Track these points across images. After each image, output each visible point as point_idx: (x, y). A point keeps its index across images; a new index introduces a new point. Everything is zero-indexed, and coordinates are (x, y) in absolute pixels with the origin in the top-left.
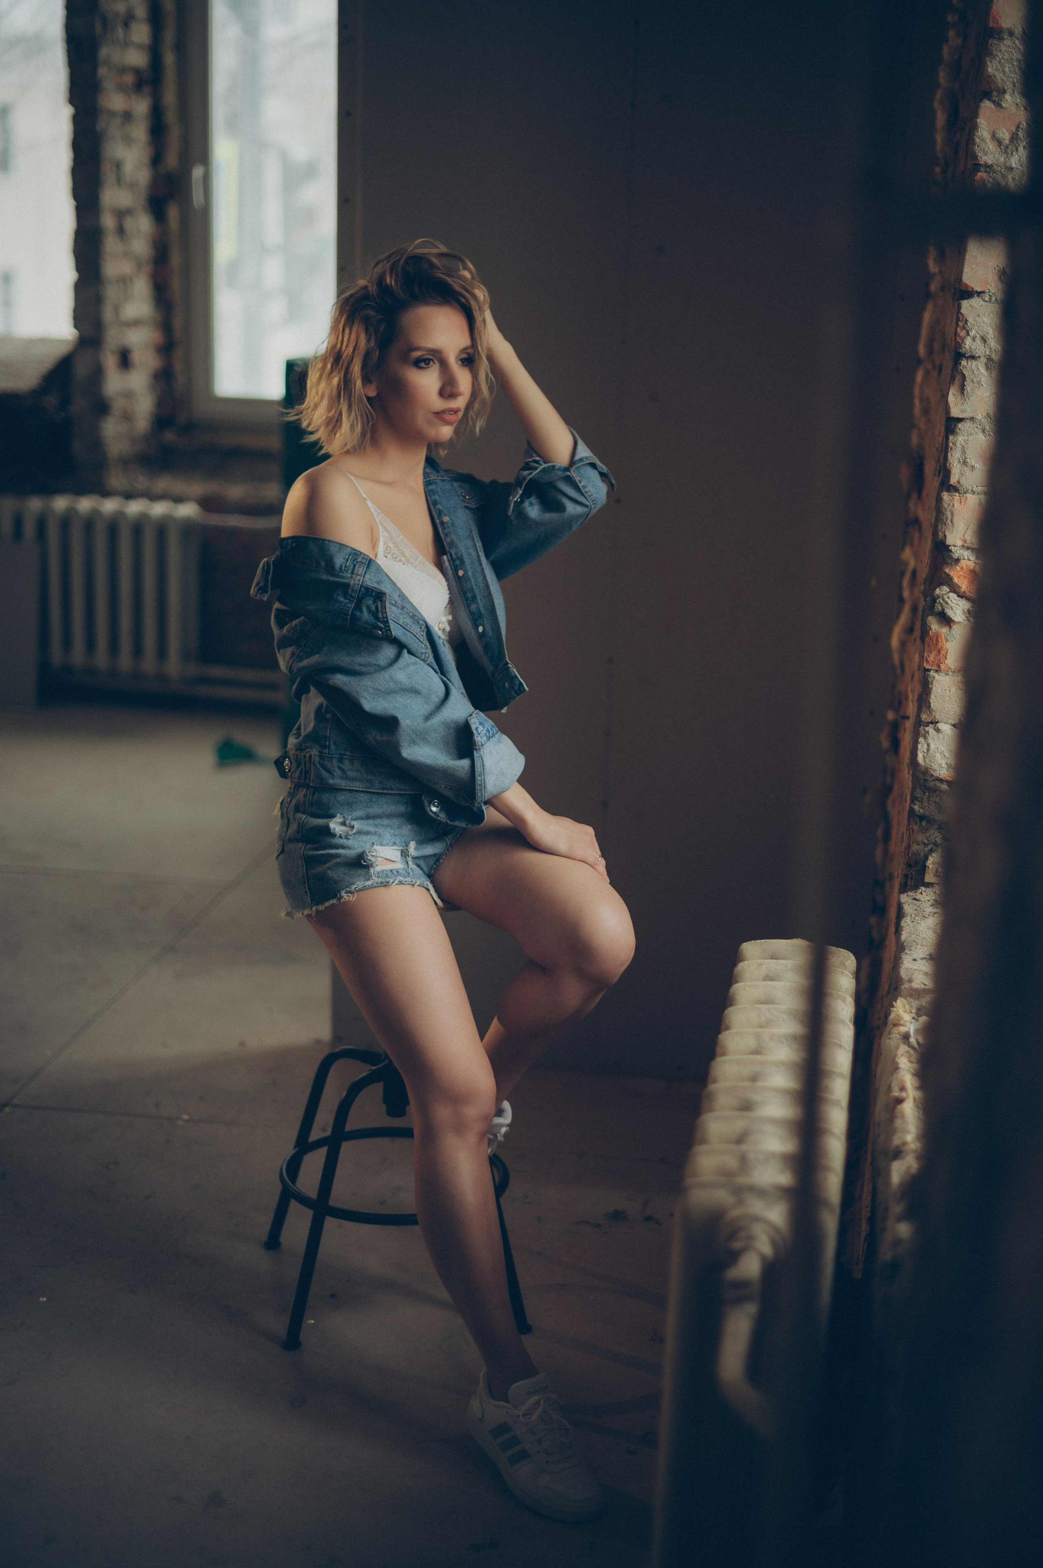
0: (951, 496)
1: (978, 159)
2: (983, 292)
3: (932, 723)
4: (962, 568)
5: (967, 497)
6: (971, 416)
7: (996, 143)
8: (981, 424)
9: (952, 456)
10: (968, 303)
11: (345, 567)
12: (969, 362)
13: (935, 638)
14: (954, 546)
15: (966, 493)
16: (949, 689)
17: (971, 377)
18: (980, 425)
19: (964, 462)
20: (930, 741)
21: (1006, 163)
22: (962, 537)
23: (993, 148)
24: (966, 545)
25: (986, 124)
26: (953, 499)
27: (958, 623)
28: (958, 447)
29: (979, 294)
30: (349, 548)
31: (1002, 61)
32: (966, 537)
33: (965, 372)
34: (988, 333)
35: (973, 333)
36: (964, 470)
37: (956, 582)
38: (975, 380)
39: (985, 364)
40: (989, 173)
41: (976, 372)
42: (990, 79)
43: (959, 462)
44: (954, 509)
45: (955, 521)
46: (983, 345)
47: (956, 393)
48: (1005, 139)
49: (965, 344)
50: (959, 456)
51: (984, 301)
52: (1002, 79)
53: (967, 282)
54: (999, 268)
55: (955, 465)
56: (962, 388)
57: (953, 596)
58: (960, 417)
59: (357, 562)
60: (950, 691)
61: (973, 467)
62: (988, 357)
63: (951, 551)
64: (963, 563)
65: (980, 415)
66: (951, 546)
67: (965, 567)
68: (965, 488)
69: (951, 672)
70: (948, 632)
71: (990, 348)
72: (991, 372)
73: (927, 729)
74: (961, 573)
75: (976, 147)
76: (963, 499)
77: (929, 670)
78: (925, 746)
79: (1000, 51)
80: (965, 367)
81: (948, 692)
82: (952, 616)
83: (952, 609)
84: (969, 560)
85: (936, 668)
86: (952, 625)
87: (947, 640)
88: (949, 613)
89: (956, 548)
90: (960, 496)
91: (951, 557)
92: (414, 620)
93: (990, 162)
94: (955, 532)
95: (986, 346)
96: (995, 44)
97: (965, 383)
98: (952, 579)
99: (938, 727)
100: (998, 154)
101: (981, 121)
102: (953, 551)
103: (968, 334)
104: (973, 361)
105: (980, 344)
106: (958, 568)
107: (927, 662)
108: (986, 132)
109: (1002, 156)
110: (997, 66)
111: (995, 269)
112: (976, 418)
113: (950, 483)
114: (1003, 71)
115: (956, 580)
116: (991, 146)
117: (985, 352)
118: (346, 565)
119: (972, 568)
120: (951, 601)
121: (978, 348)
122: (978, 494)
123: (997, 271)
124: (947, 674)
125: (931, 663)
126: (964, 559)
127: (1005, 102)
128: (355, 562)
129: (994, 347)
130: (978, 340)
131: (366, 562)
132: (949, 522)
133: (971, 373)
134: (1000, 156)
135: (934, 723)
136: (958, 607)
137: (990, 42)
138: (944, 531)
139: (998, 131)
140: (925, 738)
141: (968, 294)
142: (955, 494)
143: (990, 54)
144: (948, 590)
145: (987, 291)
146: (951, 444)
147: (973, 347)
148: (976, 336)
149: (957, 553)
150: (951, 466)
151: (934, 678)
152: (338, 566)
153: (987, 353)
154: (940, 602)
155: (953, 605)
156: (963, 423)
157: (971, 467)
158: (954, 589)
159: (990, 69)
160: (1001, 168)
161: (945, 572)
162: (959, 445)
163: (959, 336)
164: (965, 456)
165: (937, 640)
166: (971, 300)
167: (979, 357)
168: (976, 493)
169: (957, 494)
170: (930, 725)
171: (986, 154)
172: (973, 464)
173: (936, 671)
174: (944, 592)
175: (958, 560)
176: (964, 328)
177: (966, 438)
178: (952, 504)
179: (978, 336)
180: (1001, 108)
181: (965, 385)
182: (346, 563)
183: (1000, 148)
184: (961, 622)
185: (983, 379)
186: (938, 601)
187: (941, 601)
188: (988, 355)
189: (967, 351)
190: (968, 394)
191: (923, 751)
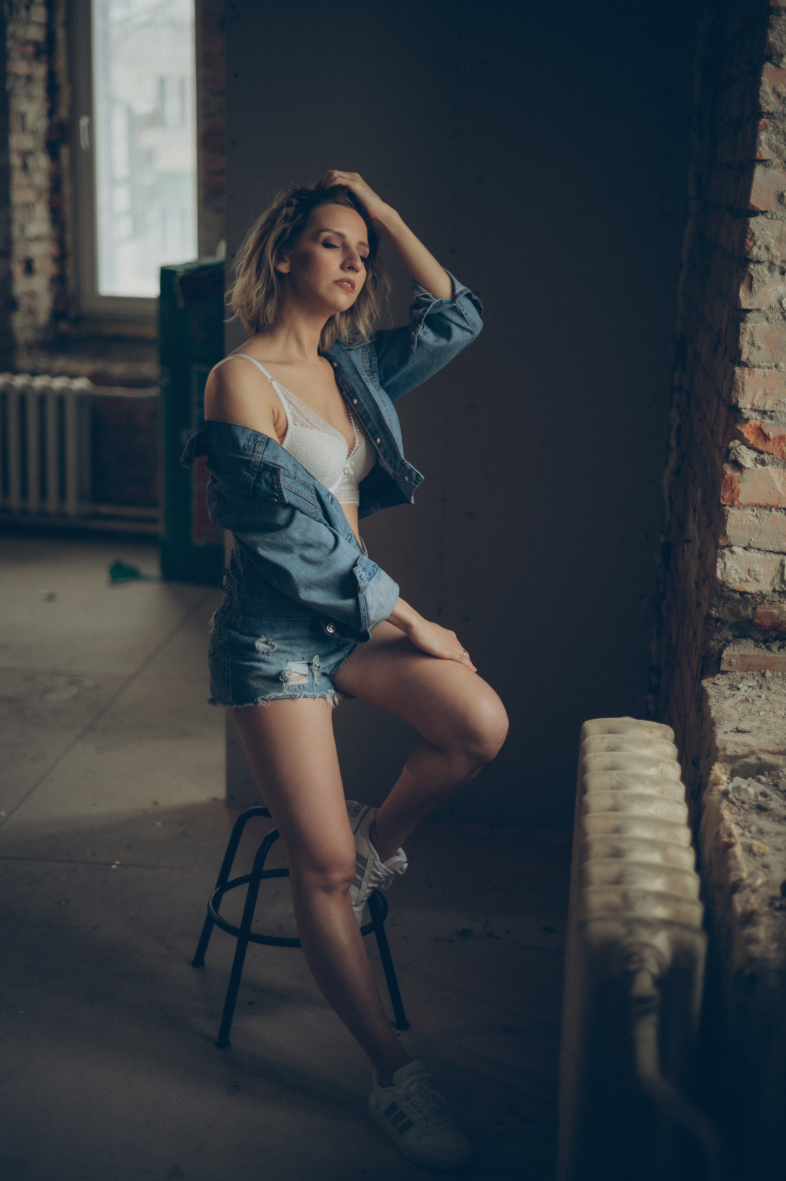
0: (742, 370)
1: (762, 109)
2: (766, 211)
3: (727, 546)
4: (751, 426)
5: (754, 371)
6: (757, 307)
7: (776, 96)
8: (766, 314)
9: (743, 339)
10: (755, 220)
11: (248, 446)
12: (756, 266)
13: (730, 480)
14: (745, 409)
15: (753, 368)
16: (740, 520)
17: (757, 277)
18: (764, 315)
19: (752, 343)
20: (726, 560)
21: (784, 111)
22: (751, 402)
23: (774, 100)
24: (754, 408)
25: (768, 81)
26: (743, 372)
27: (748, 468)
28: (747, 331)
29: (763, 213)
30: (250, 431)
31: (781, 32)
32: (754, 401)
33: (753, 274)
34: (770, 243)
35: (759, 243)
36: (752, 350)
37: (746, 437)
38: (760, 280)
39: (768, 267)
40: (771, 119)
41: (761, 274)
42: (771, 47)
43: (748, 343)
44: (745, 380)
45: (745, 389)
46: (767, 252)
47: (745, 290)
48: (783, 93)
49: (753, 252)
50: (748, 339)
51: (767, 218)
52: (780, 46)
53: (754, 204)
54: (779, 193)
55: (745, 346)
56: (750, 287)
57: (743, 447)
58: (749, 308)
59: (257, 442)
60: (741, 522)
61: (759, 347)
62: (770, 262)
63: (742, 413)
64: (752, 422)
65: (764, 307)
66: (742, 409)
67: (753, 425)
68: (753, 364)
69: (742, 506)
70: (740, 476)
71: (773, 255)
72: (772, 274)
73: (724, 551)
74: (750, 430)
75: (761, 99)
76: (752, 372)
77: (725, 506)
78: (723, 565)
79: (779, 24)
80: (752, 270)
81: (740, 522)
82: (743, 463)
83: (743, 458)
84: (756, 419)
85: (730, 504)
86: (743, 470)
87: (739, 482)
88: (741, 460)
89: (746, 411)
90: (749, 370)
91: (742, 418)
92: (305, 486)
93: (771, 111)
94: (745, 398)
95: (769, 254)
96: (775, 19)
97: (753, 282)
98: (742, 434)
99: (732, 550)
100: (777, 104)
101: (764, 79)
102: (744, 412)
103: (755, 244)
104: (759, 265)
105: (764, 252)
106: (747, 425)
107: (723, 499)
108: (768, 87)
109: (780, 106)
110: (776, 36)
111: (776, 193)
112: (761, 309)
113: (741, 360)
114: (782, 40)
115: (746, 435)
116: (772, 98)
117: (768, 258)
118: (248, 445)
119: (759, 425)
120: (742, 451)
121: (763, 254)
122: (763, 368)
123: (777, 195)
124: (739, 509)
125: (726, 500)
126: (753, 419)
127: (783, 64)
128: (256, 441)
129: (775, 254)
130: (763, 249)
131: (265, 441)
132: (740, 390)
133: (758, 274)
134: (779, 106)
135: (730, 546)
136: (747, 456)
137: (770, 17)
138: (737, 397)
139: (777, 87)
140: (722, 558)
141: (755, 213)
142: (745, 368)
143: (771, 27)
144: (740, 443)
145: (770, 210)
146: (742, 330)
147: (759, 254)
148: (761, 246)
149: (747, 414)
150: (742, 346)
151: (729, 511)
152: (242, 445)
153: (770, 258)
154: (733, 453)
155: (744, 454)
156: (751, 313)
157: (757, 348)
158: (745, 442)
159: (771, 39)
160: (780, 115)
161: (738, 429)
162: (748, 330)
163: (748, 245)
164: (753, 339)
165: (731, 482)
166: (757, 217)
167: (763, 262)
168: (762, 368)
169: (747, 368)
170: (726, 548)
171: (768, 104)
172: (759, 345)
173: (731, 506)
174: (737, 445)
175: (747, 420)
176: (751, 239)
177: (754, 325)
178: (743, 376)
179: (763, 245)
180: (780, 68)
181: (752, 284)
182: (249, 443)
183: (779, 100)
184: (750, 468)
185: (767, 279)
186: (732, 451)
187: (735, 452)
188: (770, 260)
189: (754, 257)
190: (755, 290)
191: (721, 569)
